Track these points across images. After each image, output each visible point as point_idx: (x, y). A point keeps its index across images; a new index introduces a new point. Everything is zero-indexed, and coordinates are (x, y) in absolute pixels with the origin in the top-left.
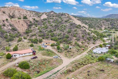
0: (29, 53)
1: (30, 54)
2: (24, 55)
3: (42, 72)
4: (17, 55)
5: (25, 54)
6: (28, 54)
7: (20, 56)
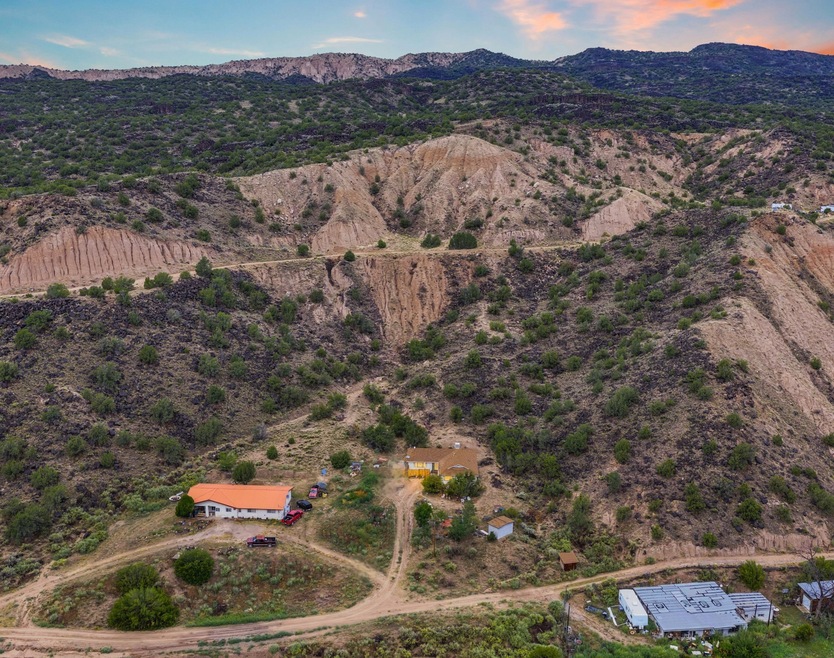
0: (269, 511)
1: (271, 516)
2: (245, 514)
3: (233, 613)
4: (218, 510)
5: (249, 510)
6: (263, 515)
7: (229, 515)
